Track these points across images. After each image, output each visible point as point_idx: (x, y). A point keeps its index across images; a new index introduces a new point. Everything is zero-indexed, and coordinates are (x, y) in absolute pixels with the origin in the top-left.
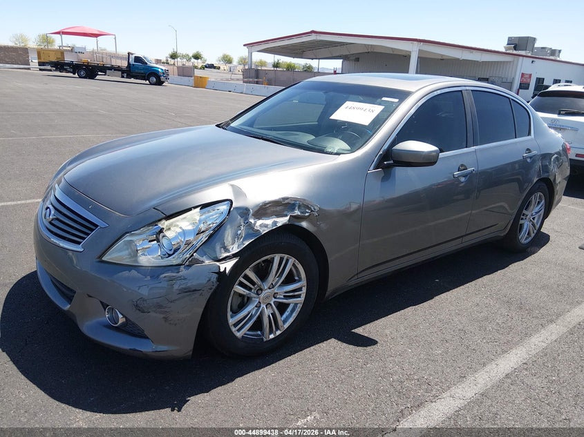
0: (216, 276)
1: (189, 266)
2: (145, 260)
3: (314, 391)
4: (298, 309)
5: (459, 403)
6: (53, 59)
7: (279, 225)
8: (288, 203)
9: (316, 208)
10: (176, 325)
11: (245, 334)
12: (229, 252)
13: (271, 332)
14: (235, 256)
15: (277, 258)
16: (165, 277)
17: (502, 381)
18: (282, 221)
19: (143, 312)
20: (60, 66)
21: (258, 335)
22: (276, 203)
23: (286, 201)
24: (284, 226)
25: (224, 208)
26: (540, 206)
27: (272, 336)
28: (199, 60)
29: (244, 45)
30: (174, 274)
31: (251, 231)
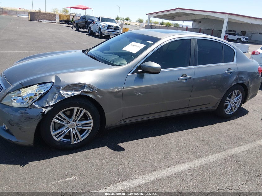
0: (41, 114)
1: (30, 108)
2: (15, 104)
3: (83, 167)
4: (89, 132)
5: (143, 182)
6: (65, 19)
7: (75, 94)
8: (81, 86)
9: (96, 89)
10: (24, 132)
11: (61, 140)
12: (49, 104)
13: (75, 141)
14: (52, 106)
15: (76, 109)
16: (20, 112)
17: (172, 176)
18: (77, 93)
19: (12, 125)
20: (67, 22)
21: (69, 141)
22: (75, 85)
23: (80, 85)
24: (78, 95)
25: (49, 85)
26: (238, 97)
27: (75, 142)
28: (128, 21)
29: (147, 14)
30: (23, 111)
31: (61, 96)
